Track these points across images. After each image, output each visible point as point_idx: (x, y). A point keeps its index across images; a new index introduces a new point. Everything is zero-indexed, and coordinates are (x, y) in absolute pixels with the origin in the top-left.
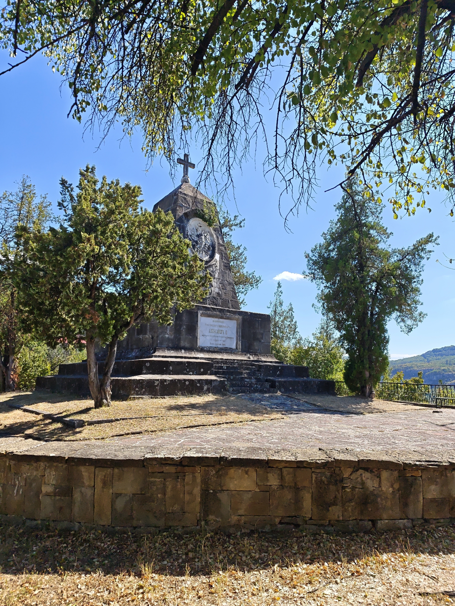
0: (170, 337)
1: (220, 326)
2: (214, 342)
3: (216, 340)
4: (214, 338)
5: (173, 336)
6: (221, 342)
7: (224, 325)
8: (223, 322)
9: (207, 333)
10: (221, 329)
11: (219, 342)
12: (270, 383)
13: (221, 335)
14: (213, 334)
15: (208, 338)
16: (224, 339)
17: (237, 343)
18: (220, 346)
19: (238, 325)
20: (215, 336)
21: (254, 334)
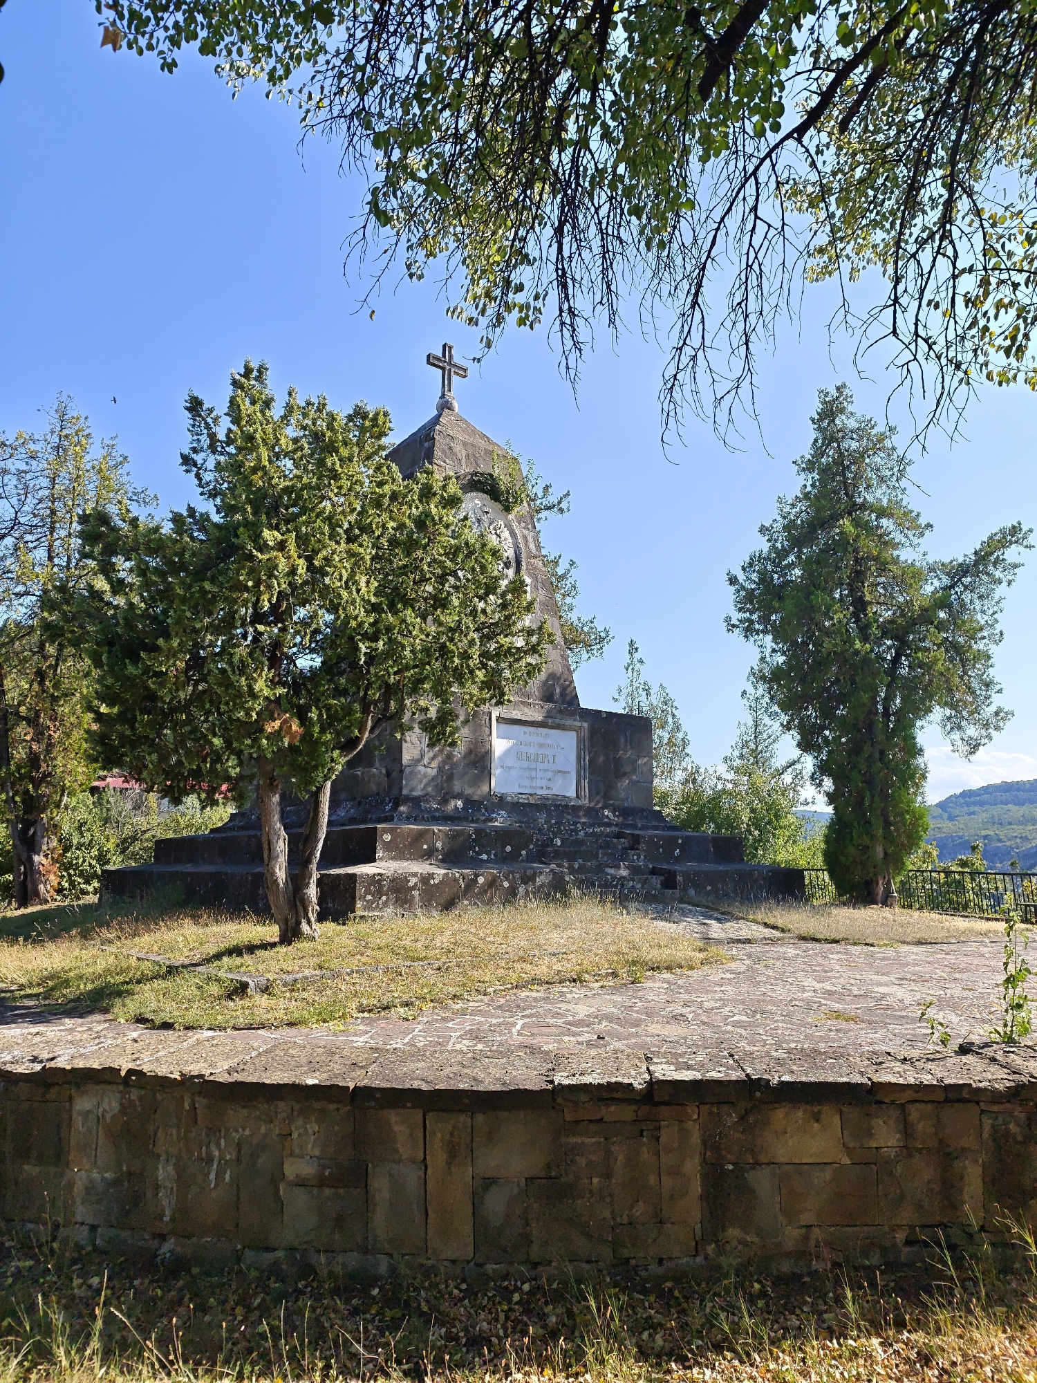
0: (429, 771)
1: (541, 746)
2: (527, 783)
3: (532, 779)
4: (527, 774)
5: (435, 771)
6: (544, 783)
7: (549, 741)
8: (547, 735)
9: (512, 761)
10: (543, 751)
11: (539, 783)
12: (662, 878)
13: (540, 766)
14: (525, 764)
15: (514, 773)
16: (550, 775)
17: (578, 784)
18: (540, 792)
19: (580, 741)
20: (529, 769)
21: (618, 762)
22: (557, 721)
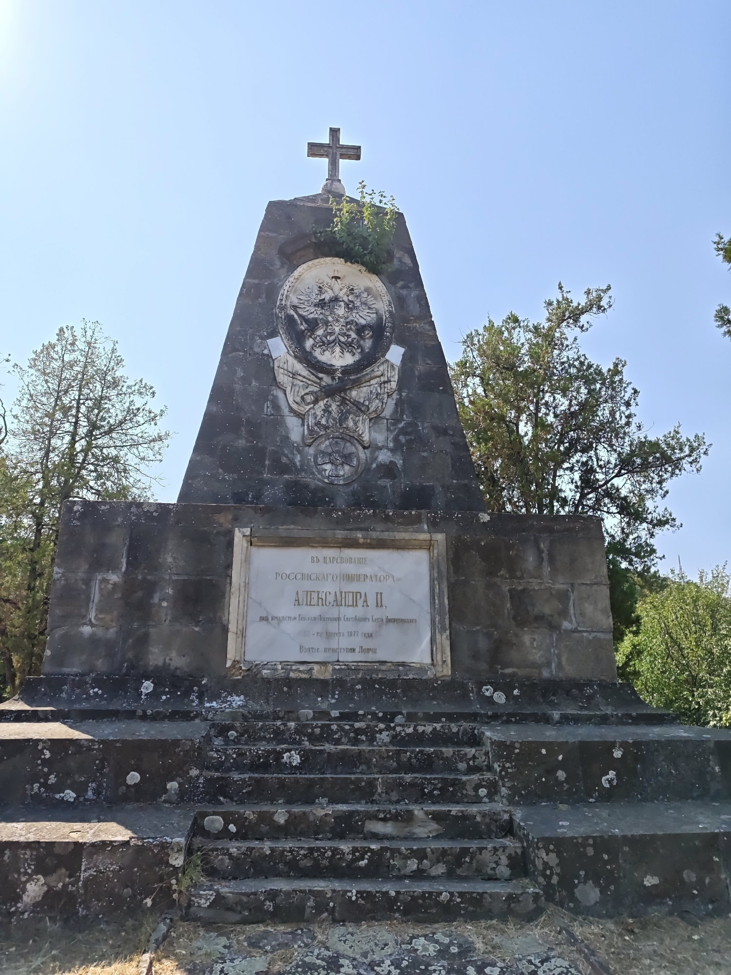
0: (100, 632)
1: (349, 578)
2: (320, 643)
3: (329, 635)
4: (318, 627)
5: (112, 632)
6: (357, 642)
7: (367, 570)
8: (361, 561)
9: (285, 608)
10: (354, 587)
11: (344, 642)
13: (350, 612)
14: (315, 611)
15: (289, 627)
16: (369, 627)
17: (433, 641)
18: (348, 657)
19: (433, 565)
20: (321, 618)
21: (520, 598)
22: (374, 535)
